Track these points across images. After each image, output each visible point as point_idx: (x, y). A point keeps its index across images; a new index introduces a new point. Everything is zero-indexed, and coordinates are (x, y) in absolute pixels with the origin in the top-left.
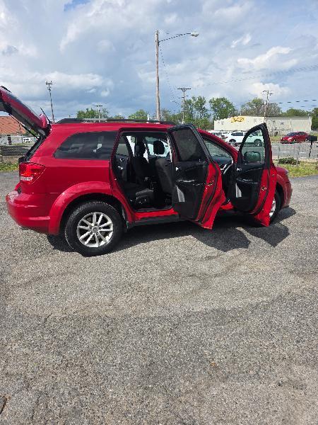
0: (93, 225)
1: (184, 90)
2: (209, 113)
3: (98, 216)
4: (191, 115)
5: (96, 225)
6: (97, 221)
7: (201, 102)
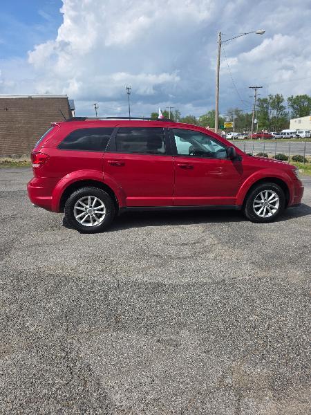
0: (88, 207)
1: (256, 88)
2: (286, 111)
3: (92, 199)
4: (266, 114)
5: (91, 207)
6: (92, 204)
7: (279, 99)
